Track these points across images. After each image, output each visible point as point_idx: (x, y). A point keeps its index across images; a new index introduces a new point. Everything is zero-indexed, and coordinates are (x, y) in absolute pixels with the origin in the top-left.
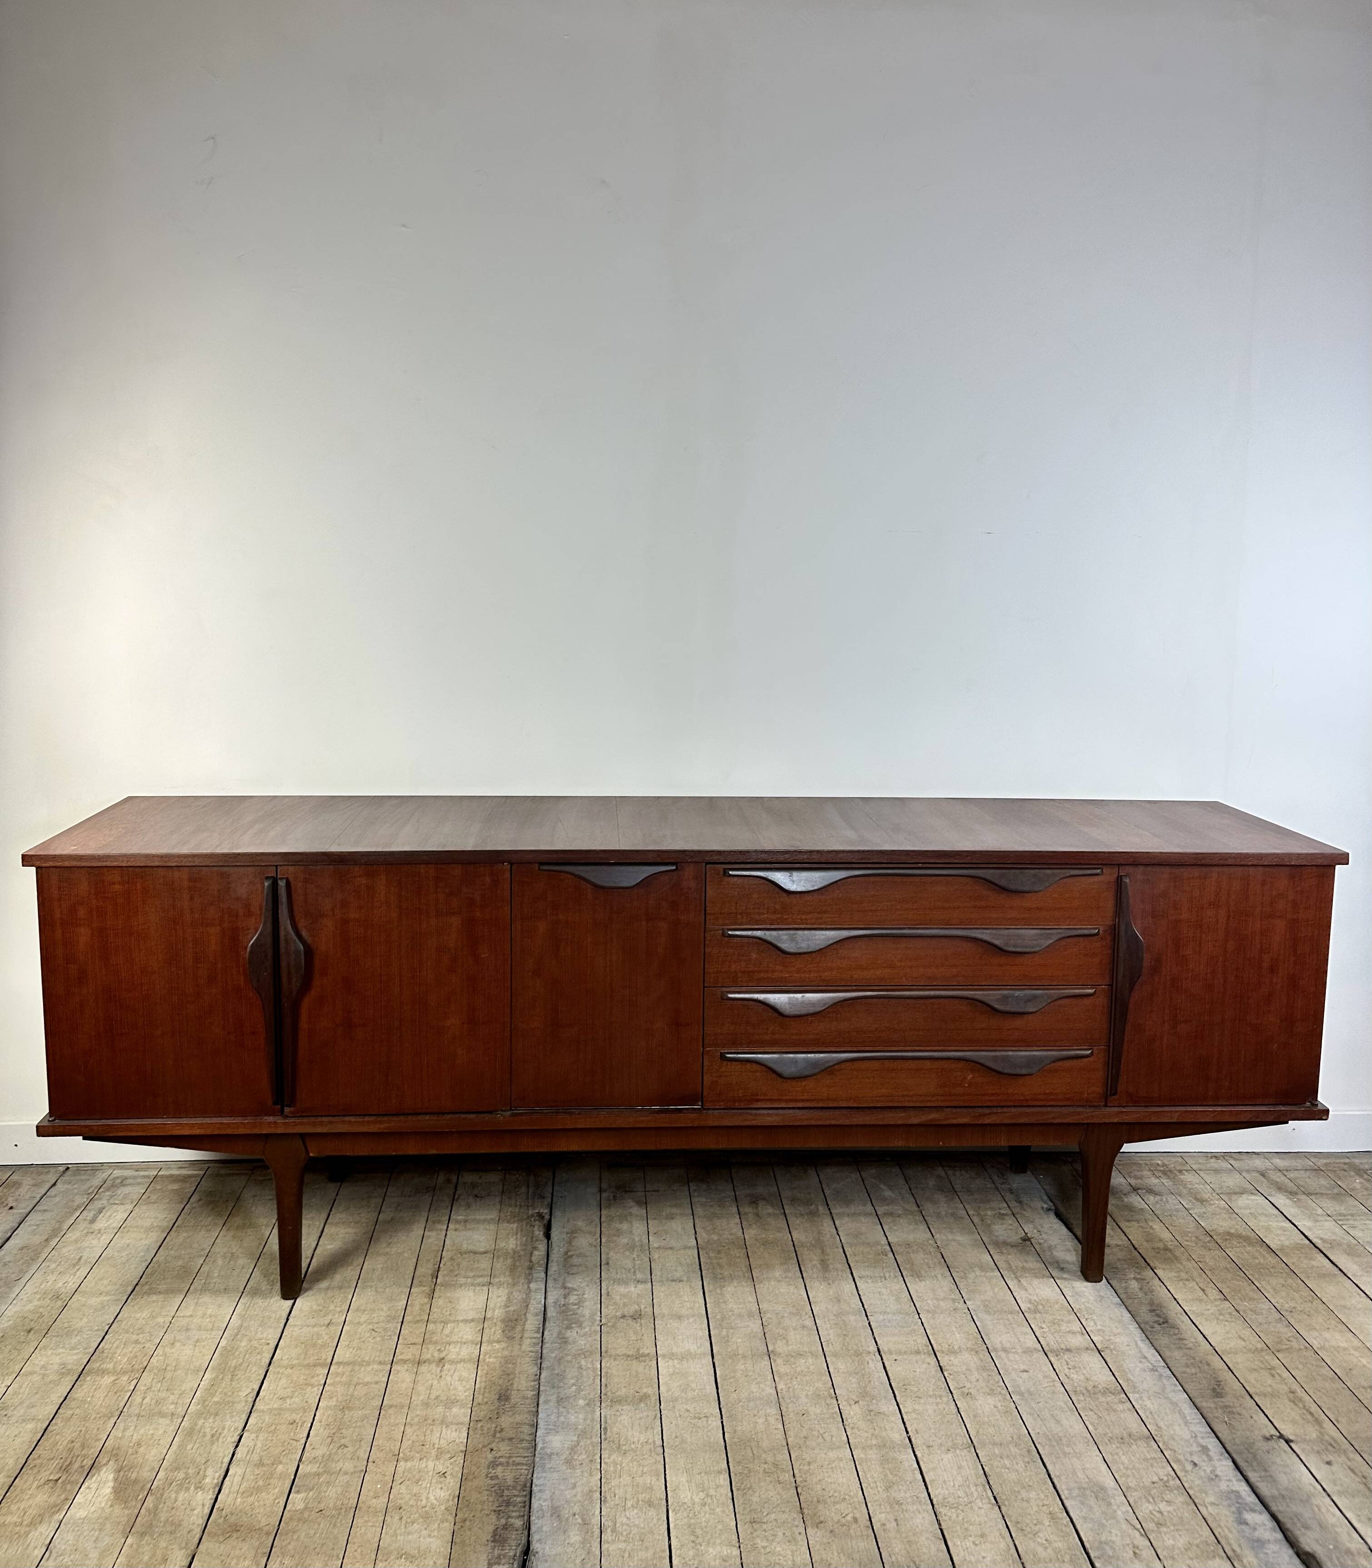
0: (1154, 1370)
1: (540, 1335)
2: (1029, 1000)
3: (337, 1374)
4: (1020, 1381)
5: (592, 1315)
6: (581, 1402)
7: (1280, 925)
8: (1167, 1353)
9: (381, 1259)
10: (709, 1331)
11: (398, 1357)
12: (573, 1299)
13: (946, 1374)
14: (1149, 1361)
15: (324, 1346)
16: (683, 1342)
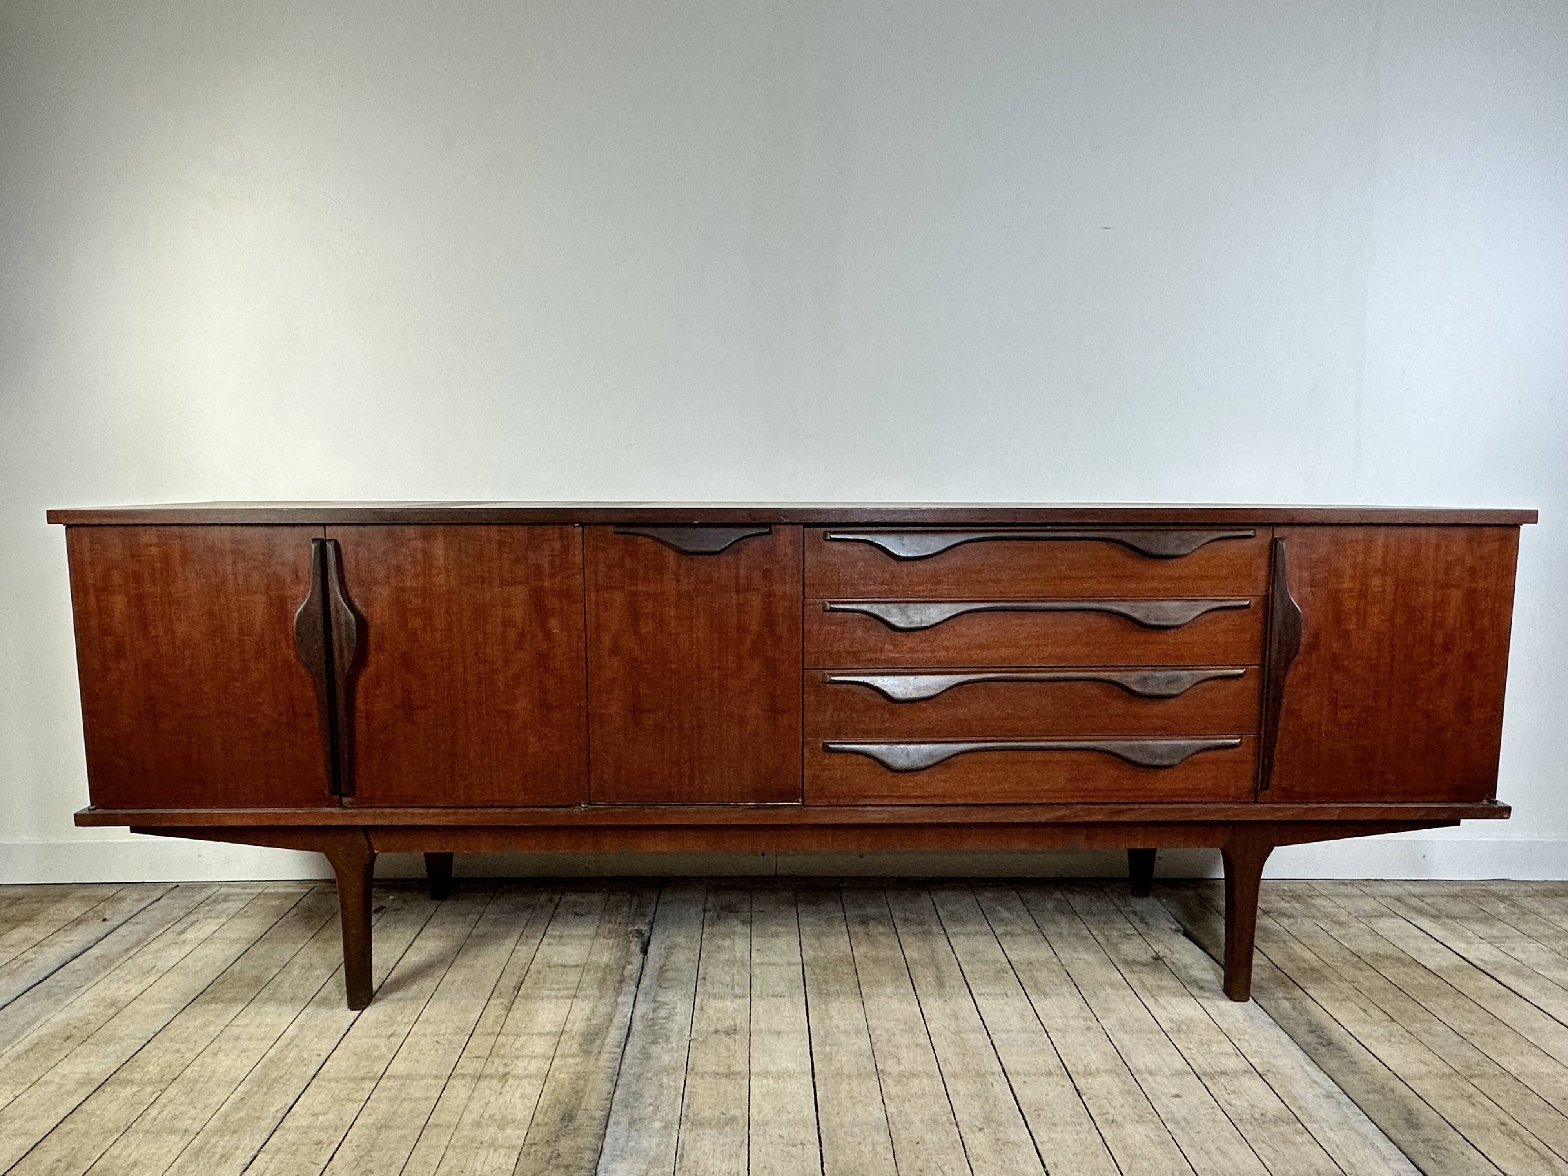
0: (1329, 1096)
1: (620, 1050)
2: (1169, 682)
3: (385, 1089)
4: (1174, 1108)
5: (681, 1031)
6: (657, 1125)
7: (1456, 596)
8: (1340, 1079)
9: (464, 971)
10: (811, 1048)
11: (458, 1070)
12: (663, 1013)
13: (1083, 1097)
14: (1321, 1087)
15: (381, 1057)
16: (780, 1059)
